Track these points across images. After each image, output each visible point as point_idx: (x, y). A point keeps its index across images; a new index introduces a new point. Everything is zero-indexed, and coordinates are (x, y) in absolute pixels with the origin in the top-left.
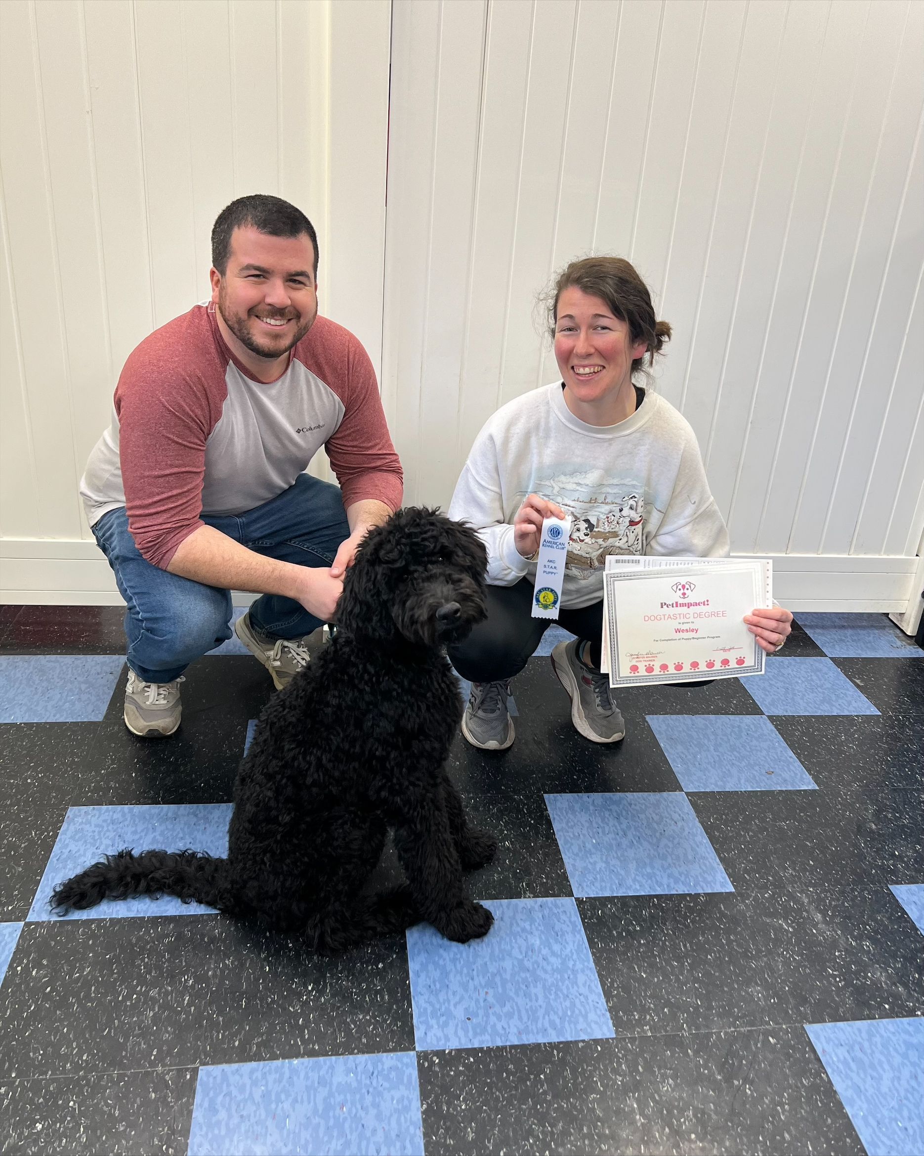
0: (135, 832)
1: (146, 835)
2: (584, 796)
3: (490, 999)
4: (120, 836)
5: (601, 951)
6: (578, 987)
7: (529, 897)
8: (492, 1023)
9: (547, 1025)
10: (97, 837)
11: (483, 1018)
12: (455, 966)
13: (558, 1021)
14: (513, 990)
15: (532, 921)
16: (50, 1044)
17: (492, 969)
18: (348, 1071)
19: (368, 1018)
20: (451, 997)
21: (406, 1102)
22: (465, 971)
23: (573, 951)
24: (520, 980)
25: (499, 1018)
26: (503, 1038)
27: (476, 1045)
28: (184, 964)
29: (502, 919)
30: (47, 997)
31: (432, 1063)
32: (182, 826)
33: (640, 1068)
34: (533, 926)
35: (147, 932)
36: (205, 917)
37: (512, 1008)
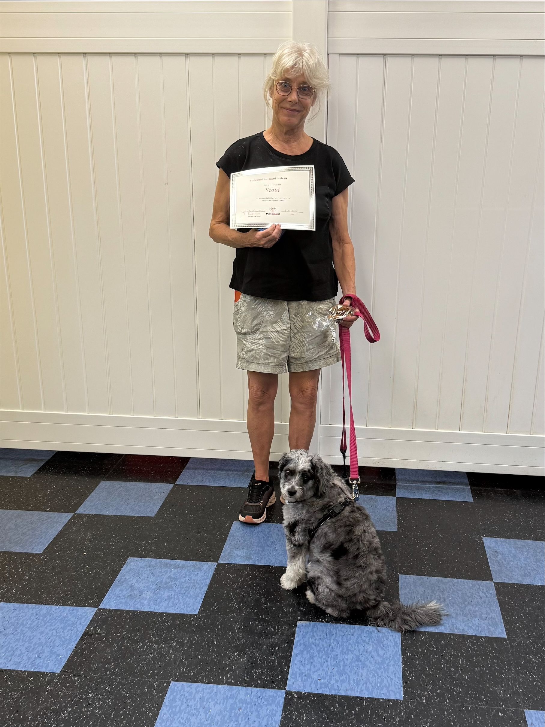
0: (161, 572)
1: (165, 574)
2: (425, 578)
3: (335, 672)
4: (152, 573)
5: (408, 658)
6: (388, 673)
7: (373, 626)
8: (332, 683)
9: (363, 688)
10: (140, 573)
11: (328, 680)
12: (319, 654)
13: (371, 688)
14: (349, 670)
15: (371, 637)
16: (102, 662)
17: (340, 657)
18: (247, 694)
19: (264, 671)
20: (312, 668)
21: (274, 712)
22: (324, 657)
23: (391, 655)
24: (355, 665)
25: (337, 681)
26: (336, 691)
27: (320, 692)
28: (173, 636)
29: (353, 635)
30: (103, 642)
31: (293, 697)
32: (186, 571)
33: (412, 716)
34: (370, 640)
35: (157, 619)
36: (189, 616)
37: (346, 678)
